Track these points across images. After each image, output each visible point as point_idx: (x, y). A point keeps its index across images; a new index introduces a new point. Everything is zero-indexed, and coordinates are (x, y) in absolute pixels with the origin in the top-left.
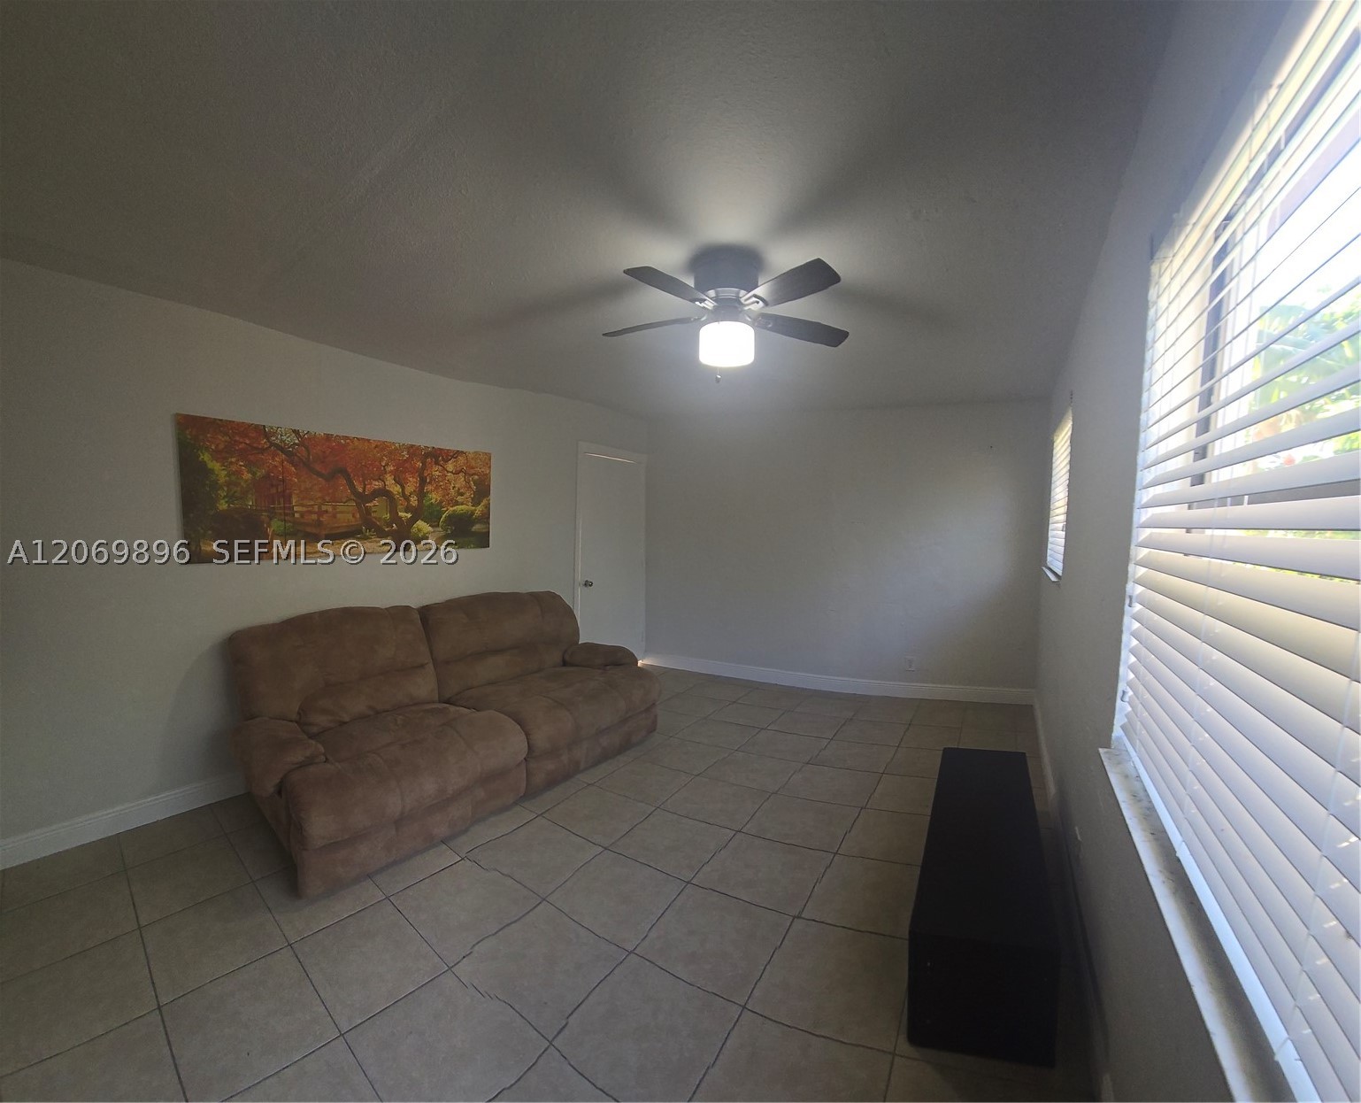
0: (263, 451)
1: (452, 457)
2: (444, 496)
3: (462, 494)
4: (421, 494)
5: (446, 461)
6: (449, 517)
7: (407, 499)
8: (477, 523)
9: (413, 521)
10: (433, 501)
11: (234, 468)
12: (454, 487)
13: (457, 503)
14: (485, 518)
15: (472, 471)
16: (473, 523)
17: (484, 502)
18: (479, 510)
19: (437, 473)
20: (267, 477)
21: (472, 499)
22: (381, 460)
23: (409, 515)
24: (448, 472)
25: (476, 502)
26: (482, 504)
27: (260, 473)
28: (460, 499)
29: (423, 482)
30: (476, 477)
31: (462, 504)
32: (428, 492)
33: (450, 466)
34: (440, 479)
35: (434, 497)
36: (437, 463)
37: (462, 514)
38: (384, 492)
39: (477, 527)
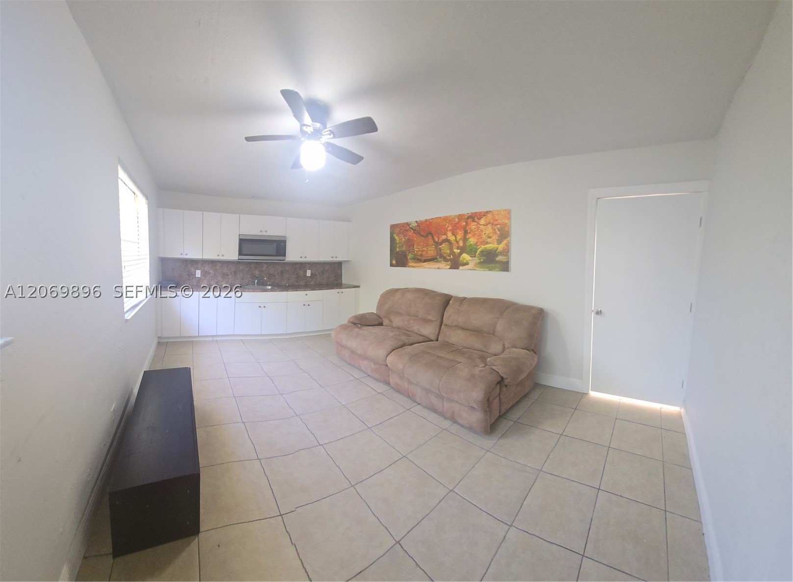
0: (407, 230)
1: (484, 215)
2: (478, 239)
3: (490, 237)
4: (465, 240)
5: (479, 219)
6: (482, 252)
7: (458, 242)
8: (500, 255)
9: (460, 254)
10: (471, 243)
11: (400, 238)
12: (485, 234)
13: (487, 243)
14: (506, 252)
15: (496, 223)
16: (497, 255)
17: (505, 242)
18: (501, 247)
19: (474, 227)
20: (408, 239)
21: (497, 240)
22: (445, 225)
23: (459, 251)
24: (481, 225)
25: (499, 242)
26: (503, 243)
27: (407, 238)
28: (489, 240)
29: (466, 232)
30: (499, 226)
31: (490, 243)
32: (469, 238)
33: (482, 222)
34: (475, 230)
35: (472, 241)
36: (474, 221)
37: (490, 250)
38: (447, 240)
39: (499, 258)
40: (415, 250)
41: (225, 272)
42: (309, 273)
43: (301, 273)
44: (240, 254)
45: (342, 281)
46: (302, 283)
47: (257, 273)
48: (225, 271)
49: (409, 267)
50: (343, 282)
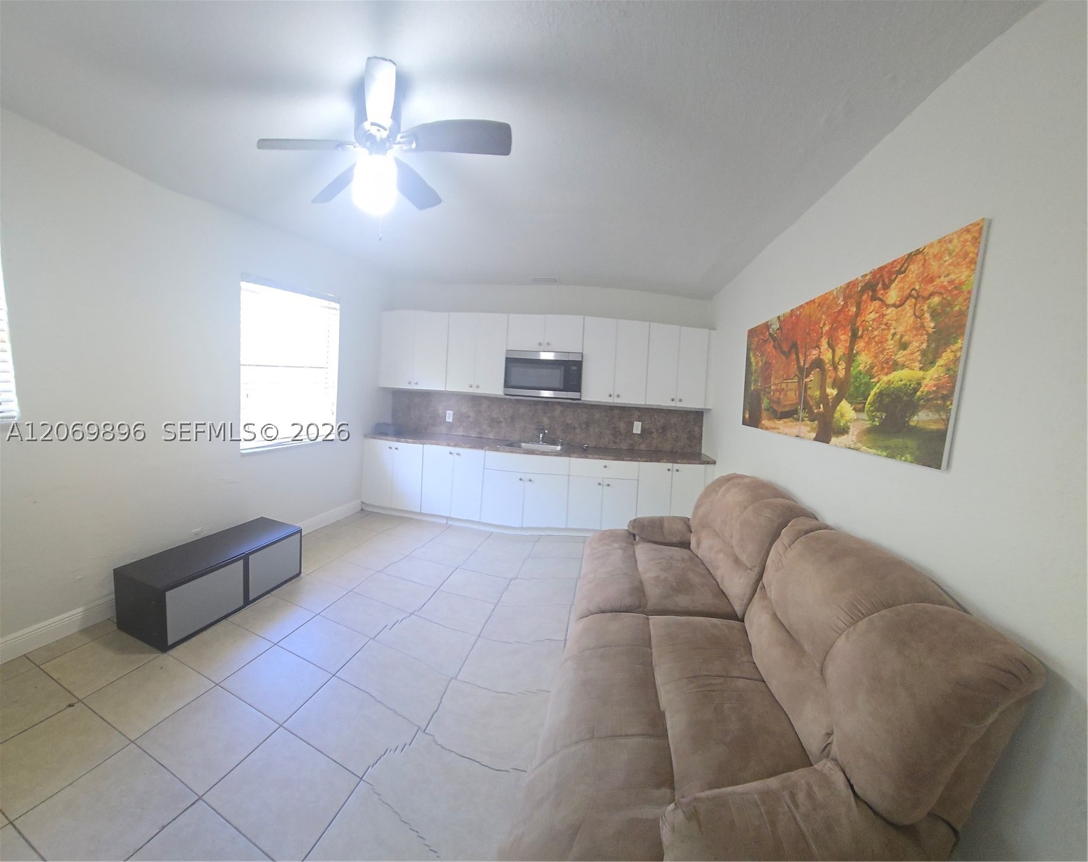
0: (766, 341)
1: (899, 272)
2: (876, 357)
3: (904, 346)
4: (850, 358)
5: (886, 287)
6: (880, 395)
7: (835, 369)
8: (923, 407)
9: (838, 399)
10: (861, 367)
11: (758, 359)
12: (894, 334)
13: (895, 366)
14: (944, 397)
15: (931, 288)
16: (913, 407)
17: (947, 356)
18: (931, 378)
19: (873, 316)
20: (766, 362)
21: (924, 353)
22: (820, 320)
23: (835, 392)
24: (888, 306)
25: (929, 360)
26: (941, 362)
27: (764, 359)
28: (901, 356)
29: (854, 337)
30: (936, 299)
31: (903, 367)
32: (857, 353)
33: (893, 295)
34: (875, 325)
35: (864, 360)
36: (873, 299)
37: (899, 389)
38: (818, 363)
39: (923, 418)
40: (773, 387)
41: (496, 416)
42: (637, 428)
43: (622, 426)
44: (507, 385)
45: (701, 450)
46: (624, 446)
47: (546, 420)
48: (495, 414)
49: (762, 428)
50: (703, 452)
